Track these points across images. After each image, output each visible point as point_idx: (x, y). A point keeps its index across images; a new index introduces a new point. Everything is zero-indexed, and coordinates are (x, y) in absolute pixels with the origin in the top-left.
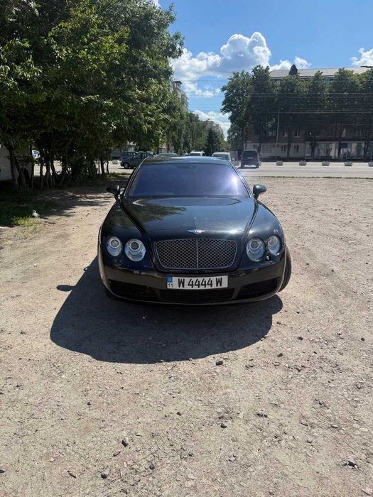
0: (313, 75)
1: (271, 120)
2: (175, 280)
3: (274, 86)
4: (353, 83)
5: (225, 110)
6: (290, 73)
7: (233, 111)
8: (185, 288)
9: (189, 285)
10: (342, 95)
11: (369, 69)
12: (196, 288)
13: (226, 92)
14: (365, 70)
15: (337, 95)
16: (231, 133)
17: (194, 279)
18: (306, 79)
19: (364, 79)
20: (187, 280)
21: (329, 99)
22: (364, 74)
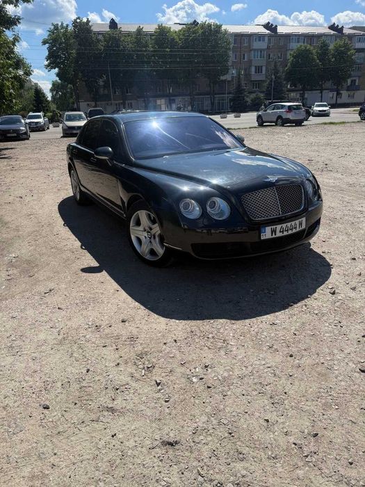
0: (135, 30)
1: (101, 77)
2: (268, 229)
3: (99, 41)
4: (173, 39)
5: (50, 66)
6: (110, 27)
7: (59, 68)
8: (277, 236)
9: (280, 232)
10: (164, 51)
11: (184, 26)
12: (285, 233)
13: (47, 45)
14: (180, 27)
15: (161, 51)
16: (54, 93)
17: (284, 226)
18: (129, 34)
19: (181, 37)
20: (279, 227)
21: (153, 55)
22: (180, 31)
